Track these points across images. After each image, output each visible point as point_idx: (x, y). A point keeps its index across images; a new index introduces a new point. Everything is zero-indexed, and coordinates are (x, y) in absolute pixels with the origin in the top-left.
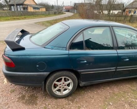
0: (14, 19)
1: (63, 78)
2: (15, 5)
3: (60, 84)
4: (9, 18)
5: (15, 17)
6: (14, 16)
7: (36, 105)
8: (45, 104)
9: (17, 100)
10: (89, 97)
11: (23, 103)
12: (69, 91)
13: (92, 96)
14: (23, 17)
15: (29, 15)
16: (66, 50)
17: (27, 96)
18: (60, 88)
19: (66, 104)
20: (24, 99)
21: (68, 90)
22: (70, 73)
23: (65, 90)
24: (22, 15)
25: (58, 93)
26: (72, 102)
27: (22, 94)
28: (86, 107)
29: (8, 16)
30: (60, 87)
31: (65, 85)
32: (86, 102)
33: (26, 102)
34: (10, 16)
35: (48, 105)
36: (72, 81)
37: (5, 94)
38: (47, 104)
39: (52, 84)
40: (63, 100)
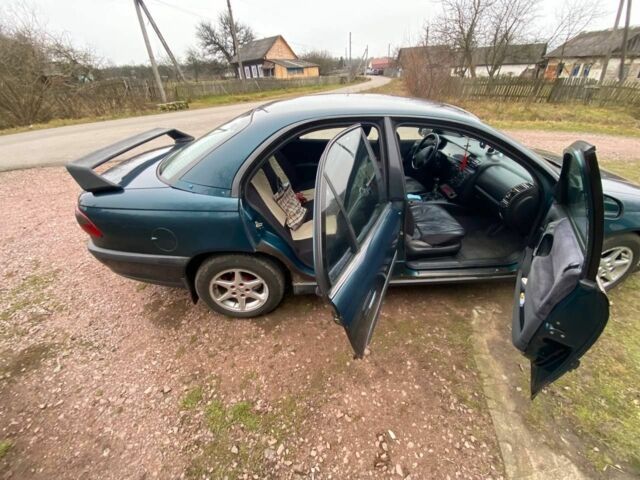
0: (239, 100)
1: (237, 272)
2: (240, 64)
3: (233, 287)
4: (226, 99)
5: (240, 97)
6: (238, 94)
7: (176, 329)
8: (198, 330)
9: (142, 310)
10: (318, 322)
11: (151, 319)
12: (262, 304)
13: (325, 322)
14: (259, 95)
15: (274, 89)
16: (230, 196)
17: (165, 303)
18: (235, 296)
19: (248, 337)
20: (157, 310)
21: (257, 301)
22: (255, 259)
23: (249, 300)
24: (256, 90)
25: (232, 306)
26: (266, 334)
27: (159, 296)
28: (294, 351)
29: (225, 94)
30: (234, 293)
31: (247, 290)
32: (304, 335)
33: (157, 319)
34: (230, 94)
35: (204, 333)
36: (263, 282)
37: (125, 291)
38: (202, 330)
39: (209, 284)
40: (247, 323)
